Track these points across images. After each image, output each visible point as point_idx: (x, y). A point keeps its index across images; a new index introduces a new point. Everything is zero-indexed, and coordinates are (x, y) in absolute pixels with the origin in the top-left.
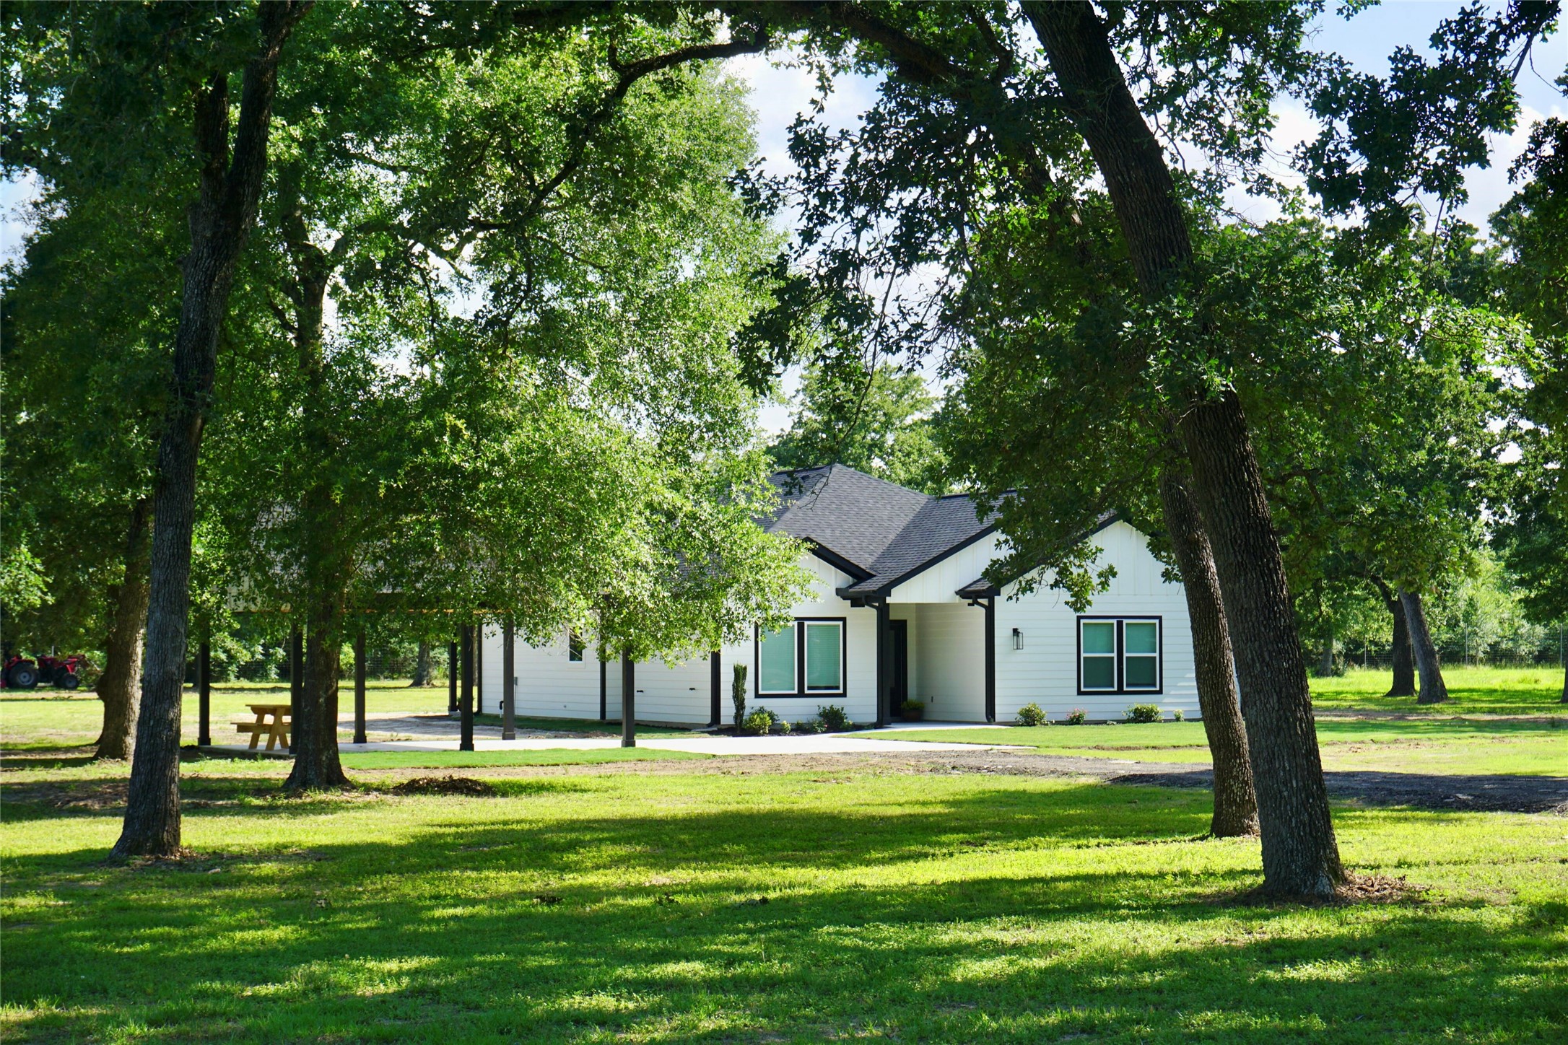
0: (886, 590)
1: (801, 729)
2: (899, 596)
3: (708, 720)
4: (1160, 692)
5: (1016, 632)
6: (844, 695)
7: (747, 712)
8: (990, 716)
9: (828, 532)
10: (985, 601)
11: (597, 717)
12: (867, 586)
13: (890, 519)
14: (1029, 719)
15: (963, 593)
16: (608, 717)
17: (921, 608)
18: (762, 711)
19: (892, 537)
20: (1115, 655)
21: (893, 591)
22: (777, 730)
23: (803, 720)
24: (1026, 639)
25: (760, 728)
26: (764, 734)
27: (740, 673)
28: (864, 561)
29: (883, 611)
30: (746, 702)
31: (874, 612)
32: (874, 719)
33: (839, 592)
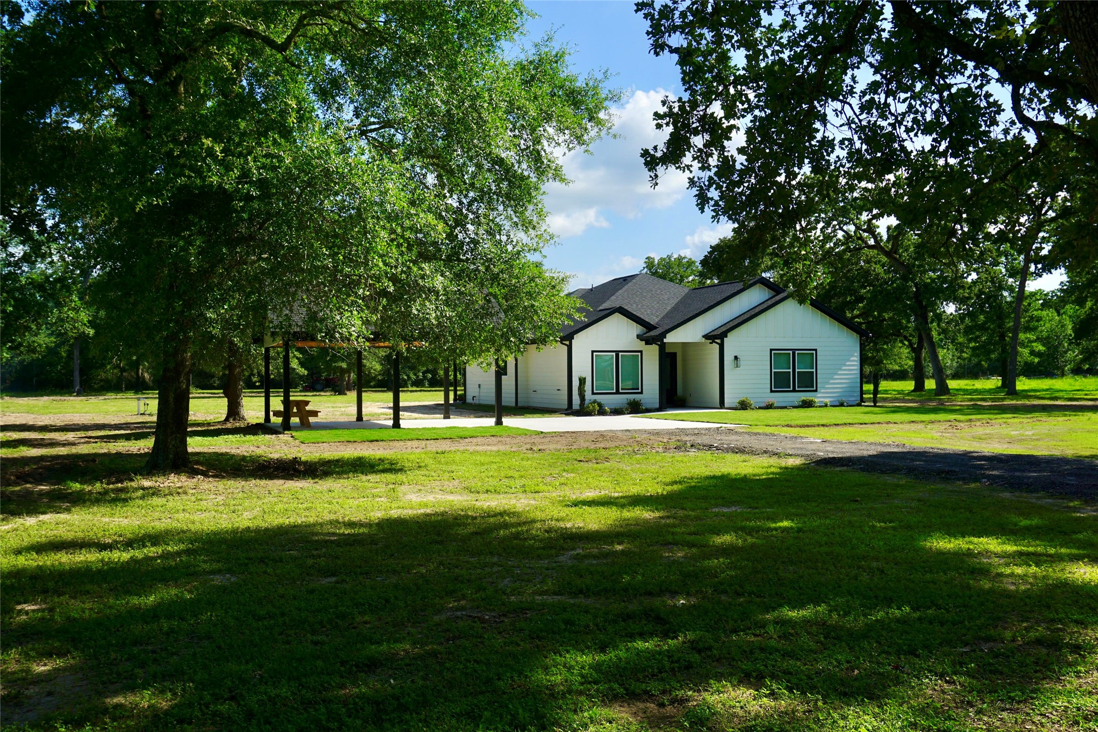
0: (664, 335)
1: (617, 412)
2: (670, 338)
3: (566, 407)
4: (816, 391)
5: (736, 358)
6: (641, 393)
7: (587, 402)
8: (722, 405)
9: (634, 306)
10: (718, 341)
11: (513, 404)
12: (653, 333)
13: (669, 299)
14: (743, 406)
15: (706, 337)
16: (519, 405)
17: (685, 345)
18: (595, 402)
19: (669, 308)
20: (791, 370)
21: (668, 335)
22: (602, 412)
23: (618, 407)
24: (742, 362)
25: (592, 411)
26: (595, 415)
27: (582, 381)
28: (653, 320)
29: (662, 347)
30: (586, 397)
31: (657, 347)
32: (657, 406)
33: (638, 337)
